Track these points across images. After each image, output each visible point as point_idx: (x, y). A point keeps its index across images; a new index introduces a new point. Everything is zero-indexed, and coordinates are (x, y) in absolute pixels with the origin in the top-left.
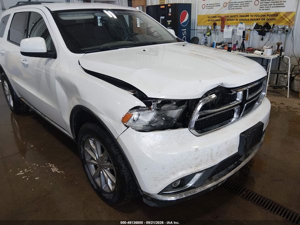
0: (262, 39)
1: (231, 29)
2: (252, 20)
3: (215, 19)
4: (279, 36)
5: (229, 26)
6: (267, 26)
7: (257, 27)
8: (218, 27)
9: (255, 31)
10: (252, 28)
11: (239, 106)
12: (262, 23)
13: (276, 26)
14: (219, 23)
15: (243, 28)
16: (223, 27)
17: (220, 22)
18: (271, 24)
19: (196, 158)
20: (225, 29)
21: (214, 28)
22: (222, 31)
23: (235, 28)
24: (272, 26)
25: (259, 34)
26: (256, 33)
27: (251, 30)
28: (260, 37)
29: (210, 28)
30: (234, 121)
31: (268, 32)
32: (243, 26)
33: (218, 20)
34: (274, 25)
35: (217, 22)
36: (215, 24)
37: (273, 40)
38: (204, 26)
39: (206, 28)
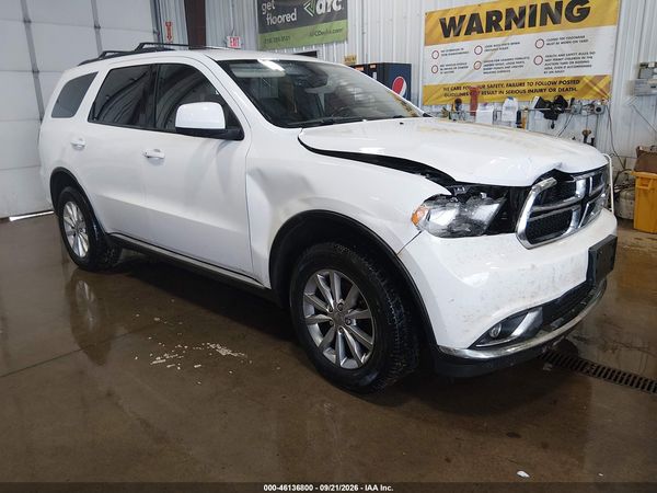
0: (553, 127)
1: (490, 110)
2: (530, 91)
3: (458, 92)
4: (583, 120)
5: (486, 104)
6: (560, 101)
7: (541, 104)
8: (465, 107)
9: (538, 112)
10: (533, 107)
11: (579, 206)
12: (550, 97)
13: (576, 101)
14: (466, 100)
15: (513, 108)
16: (474, 106)
17: (469, 97)
18: (568, 98)
19: (533, 282)
20: (479, 111)
21: (457, 108)
22: (474, 114)
23: (499, 108)
24: (569, 102)
25: (546, 117)
26: (539, 115)
27: (529, 111)
28: (548, 122)
29: (449, 108)
30: (570, 234)
31: (562, 112)
32: (514, 103)
33: (464, 94)
34: (573, 100)
35: (462, 98)
36: (458, 102)
37: (573, 128)
38: (436, 106)
39: (440, 109)
